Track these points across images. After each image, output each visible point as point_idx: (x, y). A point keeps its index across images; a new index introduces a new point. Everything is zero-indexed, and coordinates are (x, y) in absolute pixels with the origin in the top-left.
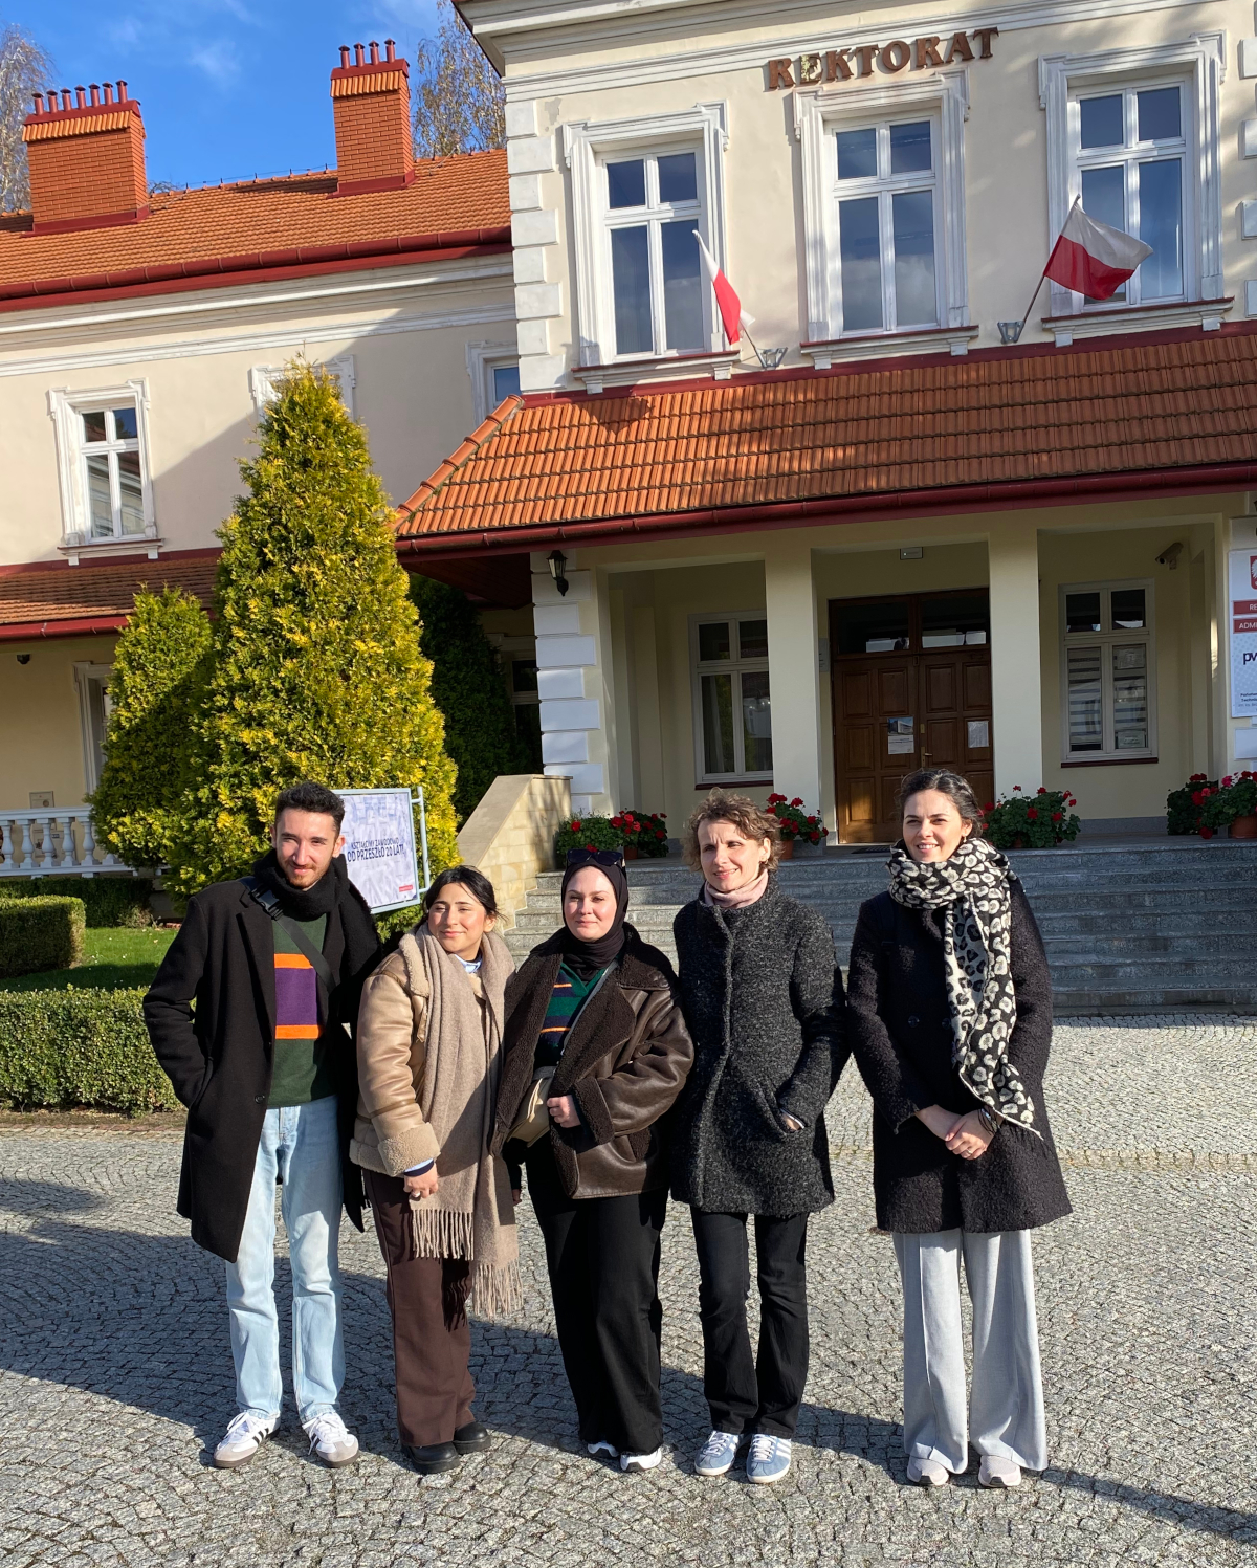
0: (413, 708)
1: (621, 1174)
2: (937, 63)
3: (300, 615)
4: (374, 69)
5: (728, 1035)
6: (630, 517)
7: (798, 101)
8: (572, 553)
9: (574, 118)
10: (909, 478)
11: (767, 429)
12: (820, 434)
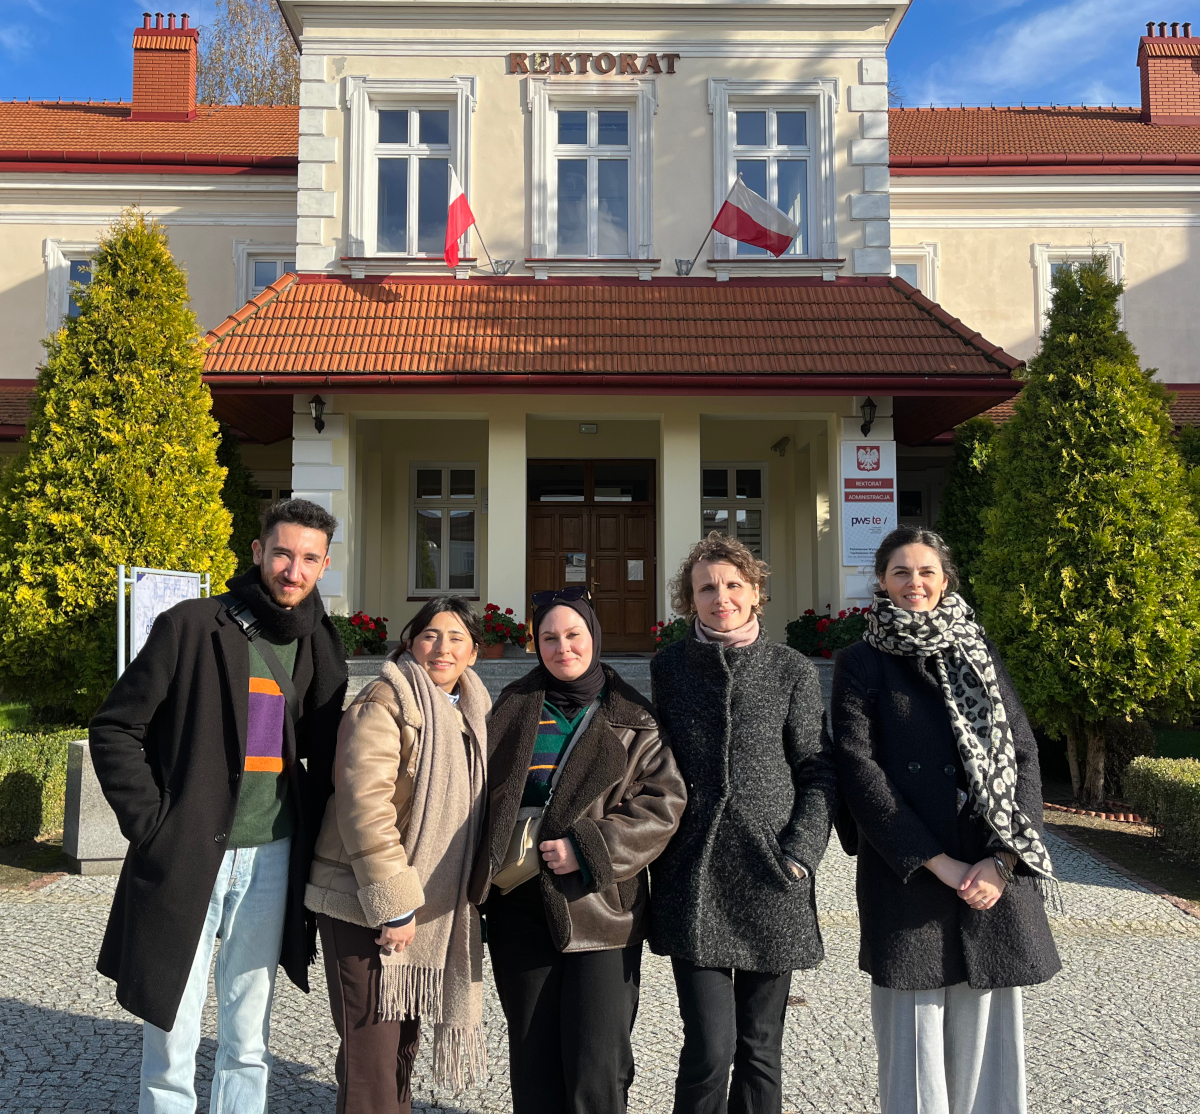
0: (207, 506)
1: (611, 925)
2: (635, 72)
3: (116, 418)
4: (170, 32)
5: (727, 776)
6: (387, 373)
7: (531, 84)
8: (329, 398)
9: (355, 74)
10: (610, 365)
11: (499, 318)
12: (541, 326)
